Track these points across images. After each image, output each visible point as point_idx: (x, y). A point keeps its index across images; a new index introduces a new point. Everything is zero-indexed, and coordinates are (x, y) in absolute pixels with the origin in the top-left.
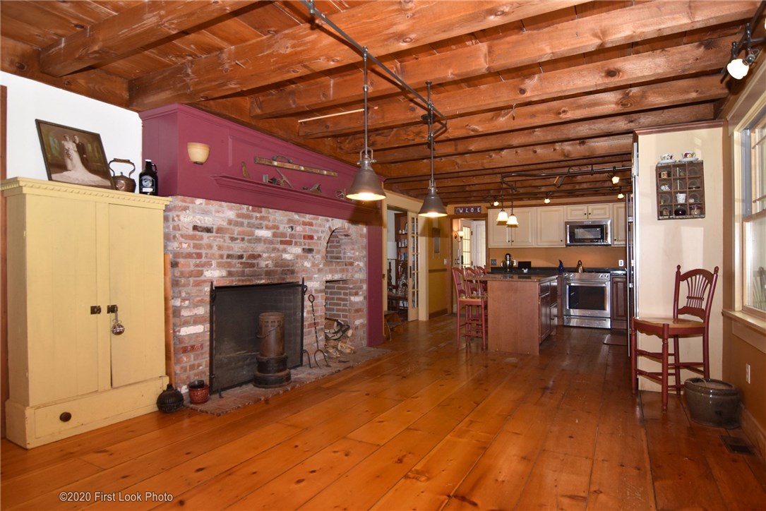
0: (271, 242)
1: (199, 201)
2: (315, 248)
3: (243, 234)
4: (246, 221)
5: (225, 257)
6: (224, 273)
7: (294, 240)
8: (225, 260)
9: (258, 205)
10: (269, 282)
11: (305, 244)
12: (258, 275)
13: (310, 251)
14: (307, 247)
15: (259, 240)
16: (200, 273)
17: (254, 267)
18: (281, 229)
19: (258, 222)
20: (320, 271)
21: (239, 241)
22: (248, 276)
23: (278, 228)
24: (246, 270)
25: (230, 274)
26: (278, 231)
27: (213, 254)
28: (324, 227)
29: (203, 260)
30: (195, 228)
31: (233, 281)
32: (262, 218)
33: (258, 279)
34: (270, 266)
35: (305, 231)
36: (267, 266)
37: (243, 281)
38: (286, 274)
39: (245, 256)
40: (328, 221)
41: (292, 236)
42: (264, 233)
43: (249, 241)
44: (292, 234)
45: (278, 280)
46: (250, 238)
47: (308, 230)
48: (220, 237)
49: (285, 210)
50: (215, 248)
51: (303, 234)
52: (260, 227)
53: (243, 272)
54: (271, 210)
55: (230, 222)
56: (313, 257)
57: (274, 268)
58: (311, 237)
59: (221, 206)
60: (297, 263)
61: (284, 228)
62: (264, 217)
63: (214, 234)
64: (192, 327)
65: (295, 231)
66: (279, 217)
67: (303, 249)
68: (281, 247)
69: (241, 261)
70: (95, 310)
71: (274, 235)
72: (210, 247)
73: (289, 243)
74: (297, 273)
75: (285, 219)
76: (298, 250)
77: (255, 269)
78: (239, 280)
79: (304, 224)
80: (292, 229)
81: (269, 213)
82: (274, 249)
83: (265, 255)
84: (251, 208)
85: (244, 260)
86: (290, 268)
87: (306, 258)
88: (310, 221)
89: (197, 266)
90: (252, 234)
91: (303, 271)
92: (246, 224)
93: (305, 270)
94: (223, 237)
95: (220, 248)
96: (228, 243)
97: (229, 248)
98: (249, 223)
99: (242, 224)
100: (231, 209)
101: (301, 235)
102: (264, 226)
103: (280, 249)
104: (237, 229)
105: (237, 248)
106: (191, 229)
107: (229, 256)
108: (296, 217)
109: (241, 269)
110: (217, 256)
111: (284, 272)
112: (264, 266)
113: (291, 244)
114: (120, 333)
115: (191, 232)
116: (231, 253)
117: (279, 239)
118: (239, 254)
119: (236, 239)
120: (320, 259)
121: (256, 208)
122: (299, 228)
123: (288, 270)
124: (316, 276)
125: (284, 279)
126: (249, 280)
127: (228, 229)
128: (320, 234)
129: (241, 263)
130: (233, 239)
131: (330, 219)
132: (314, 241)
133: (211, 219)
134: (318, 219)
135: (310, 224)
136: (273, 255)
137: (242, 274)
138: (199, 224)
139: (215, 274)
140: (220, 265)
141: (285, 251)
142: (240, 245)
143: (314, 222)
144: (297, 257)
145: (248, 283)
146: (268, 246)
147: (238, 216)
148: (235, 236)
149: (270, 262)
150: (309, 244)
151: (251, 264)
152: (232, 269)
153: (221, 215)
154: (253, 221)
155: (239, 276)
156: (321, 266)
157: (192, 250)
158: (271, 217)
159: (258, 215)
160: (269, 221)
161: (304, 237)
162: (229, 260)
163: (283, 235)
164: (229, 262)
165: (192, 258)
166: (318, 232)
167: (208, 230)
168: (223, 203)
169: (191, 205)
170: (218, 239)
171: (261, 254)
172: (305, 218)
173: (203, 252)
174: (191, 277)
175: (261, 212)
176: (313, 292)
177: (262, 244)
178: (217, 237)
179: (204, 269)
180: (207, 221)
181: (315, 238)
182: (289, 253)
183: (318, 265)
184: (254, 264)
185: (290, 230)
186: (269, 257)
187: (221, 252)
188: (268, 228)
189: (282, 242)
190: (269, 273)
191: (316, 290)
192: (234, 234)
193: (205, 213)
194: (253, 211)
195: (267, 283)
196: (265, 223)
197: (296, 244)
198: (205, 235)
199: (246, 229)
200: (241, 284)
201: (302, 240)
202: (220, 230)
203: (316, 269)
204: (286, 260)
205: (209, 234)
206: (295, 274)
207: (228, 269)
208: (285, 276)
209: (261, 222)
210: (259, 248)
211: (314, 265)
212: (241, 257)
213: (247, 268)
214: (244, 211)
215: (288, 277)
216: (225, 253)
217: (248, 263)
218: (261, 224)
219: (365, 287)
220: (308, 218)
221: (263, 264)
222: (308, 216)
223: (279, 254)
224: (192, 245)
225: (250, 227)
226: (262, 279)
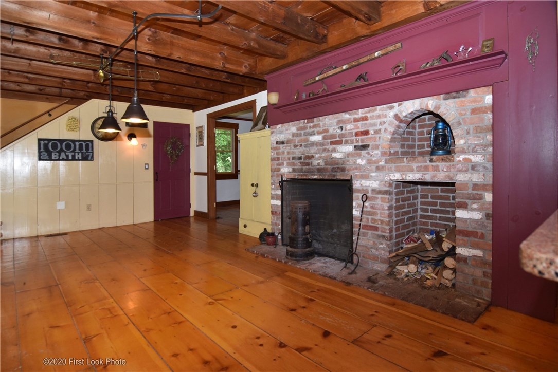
0: (322, 144)
1: (279, 126)
2: (371, 144)
3: (301, 142)
4: (303, 132)
5: (291, 159)
6: (291, 170)
7: (344, 139)
8: (291, 161)
9: (310, 117)
10: (321, 177)
11: (357, 141)
12: (313, 172)
13: (365, 147)
14: (360, 144)
15: (313, 144)
16: (279, 170)
17: (309, 165)
18: (331, 131)
19: (312, 130)
20: (378, 169)
21: (298, 147)
22: (305, 172)
23: (326, 131)
24: (304, 167)
25: (294, 170)
26: (328, 134)
27: (285, 158)
28: (385, 116)
29: (280, 161)
30: (277, 143)
31: (295, 175)
32: (314, 126)
33: (312, 175)
34: (321, 164)
35: (357, 127)
36: (319, 164)
37: (302, 175)
38: (336, 171)
39: (303, 158)
40: (392, 108)
41: (342, 136)
42: (317, 138)
43: (306, 146)
44: (342, 134)
45: (328, 176)
46: (306, 144)
47: (361, 126)
48: (288, 146)
49: (335, 114)
50: (286, 153)
51: (354, 131)
52: (313, 134)
53: (302, 169)
54: (321, 118)
55: (293, 135)
56: (368, 153)
57: (325, 166)
58: (366, 133)
59: (289, 126)
60: (348, 161)
61: (334, 130)
62: (315, 125)
63: (286, 145)
64: (275, 201)
65: (346, 130)
66: (329, 122)
67: (355, 147)
68: (331, 147)
69: (300, 161)
70: (253, 185)
71: (324, 138)
72: (283, 153)
73: (339, 143)
74: (348, 171)
75: (335, 121)
76: (350, 148)
77: (310, 167)
78: (299, 175)
79: (356, 120)
80: (342, 129)
81: (320, 121)
82: (324, 150)
83: (317, 156)
84: (306, 121)
85: (302, 161)
86: (340, 166)
87: (359, 155)
88: (364, 115)
89: (277, 165)
90: (307, 140)
91: (356, 168)
92: (303, 134)
93: (359, 167)
94: (290, 146)
95: (288, 153)
96: (293, 149)
97: (294, 153)
98: (305, 133)
99: (300, 135)
100: (294, 126)
101: (352, 133)
102: (316, 132)
103: (330, 149)
104: (297, 139)
105: (298, 152)
106: (275, 143)
107: (293, 158)
108: (346, 116)
109: (300, 167)
110: (287, 159)
111: (334, 170)
112: (316, 165)
113: (342, 144)
114: (256, 196)
115: (275, 145)
116: (294, 156)
117: (329, 141)
118: (299, 156)
119: (297, 146)
120: (379, 155)
121: (310, 120)
122: (349, 127)
123: (338, 168)
124: (373, 174)
125: (334, 176)
126: (306, 175)
127: (292, 140)
128: (378, 127)
129: (301, 163)
130: (295, 146)
131: (396, 105)
132: (370, 136)
133: (284, 136)
134: (375, 110)
135: (365, 119)
136: (323, 155)
137: (301, 170)
138: (279, 140)
139: (286, 170)
140: (289, 164)
141: (334, 150)
142: (299, 150)
143: (369, 115)
144: (348, 155)
145: (305, 178)
146: (319, 148)
147: (298, 129)
148: (297, 144)
149: (321, 161)
150: (362, 141)
151: (307, 163)
152: (295, 167)
153: (289, 132)
154: (308, 130)
155: (299, 172)
156: (382, 163)
157: (276, 156)
158: (321, 124)
159: (311, 125)
160: (320, 127)
161: (357, 134)
162: (293, 161)
163: (333, 136)
164: (293, 163)
165: (275, 160)
166: (375, 125)
167: (283, 143)
168: (290, 123)
169: (275, 130)
170: (287, 148)
171: (314, 155)
172: (358, 114)
173: (280, 156)
174: (274, 171)
175: (313, 122)
176: (370, 192)
177: (315, 147)
178: (287, 146)
179: (281, 167)
180: (281, 137)
181: (372, 132)
182: (339, 152)
183: (376, 162)
184: (309, 163)
185: (339, 131)
186: (320, 158)
187: (289, 156)
188: (319, 133)
189: (332, 143)
190: (320, 170)
191: (373, 190)
192: (295, 142)
193: (281, 132)
194: (308, 123)
195: (319, 178)
196: (316, 130)
197: (346, 142)
198: (281, 146)
199: (303, 137)
200: (300, 177)
201: (354, 138)
202: (289, 142)
203: (374, 167)
204: (336, 158)
205: (283, 145)
206: (346, 172)
207: (293, 167)
208: (336, 173)
209: (313, 129)
210: (313, 150)
211: (370, 162)
212: (300, 158)
213: (304, 166)
214: (301, 125)
215: (339, 174)
216: (291, 156)
217: (305, 163)
218: (314, 131)
219: (489, 197)
220: (361, 113)
221: (315, 163)
222: (360, 111)
223: (329, 153)
224: (275, 153)
225: (306, 136)
226: (315, 175)
